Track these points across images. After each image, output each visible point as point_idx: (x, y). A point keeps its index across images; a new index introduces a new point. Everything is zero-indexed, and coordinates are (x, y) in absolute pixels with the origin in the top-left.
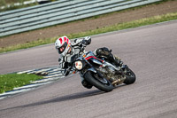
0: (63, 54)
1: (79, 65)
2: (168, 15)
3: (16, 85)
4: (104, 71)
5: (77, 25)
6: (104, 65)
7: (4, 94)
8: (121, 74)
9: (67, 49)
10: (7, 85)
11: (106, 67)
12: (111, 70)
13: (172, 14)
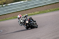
0: (20, 19)
2: (29, 14)
13: (30, 14)
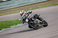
1: (27, 20)
3: (18, 23)
4: (36, 22)
5: (38, 4)
6: (36, 20)
7: (15, 26)
8: (42, 23)
9: (24, 15)
10: (15, 23)
11: (37, 21)
12: (38, 22)
